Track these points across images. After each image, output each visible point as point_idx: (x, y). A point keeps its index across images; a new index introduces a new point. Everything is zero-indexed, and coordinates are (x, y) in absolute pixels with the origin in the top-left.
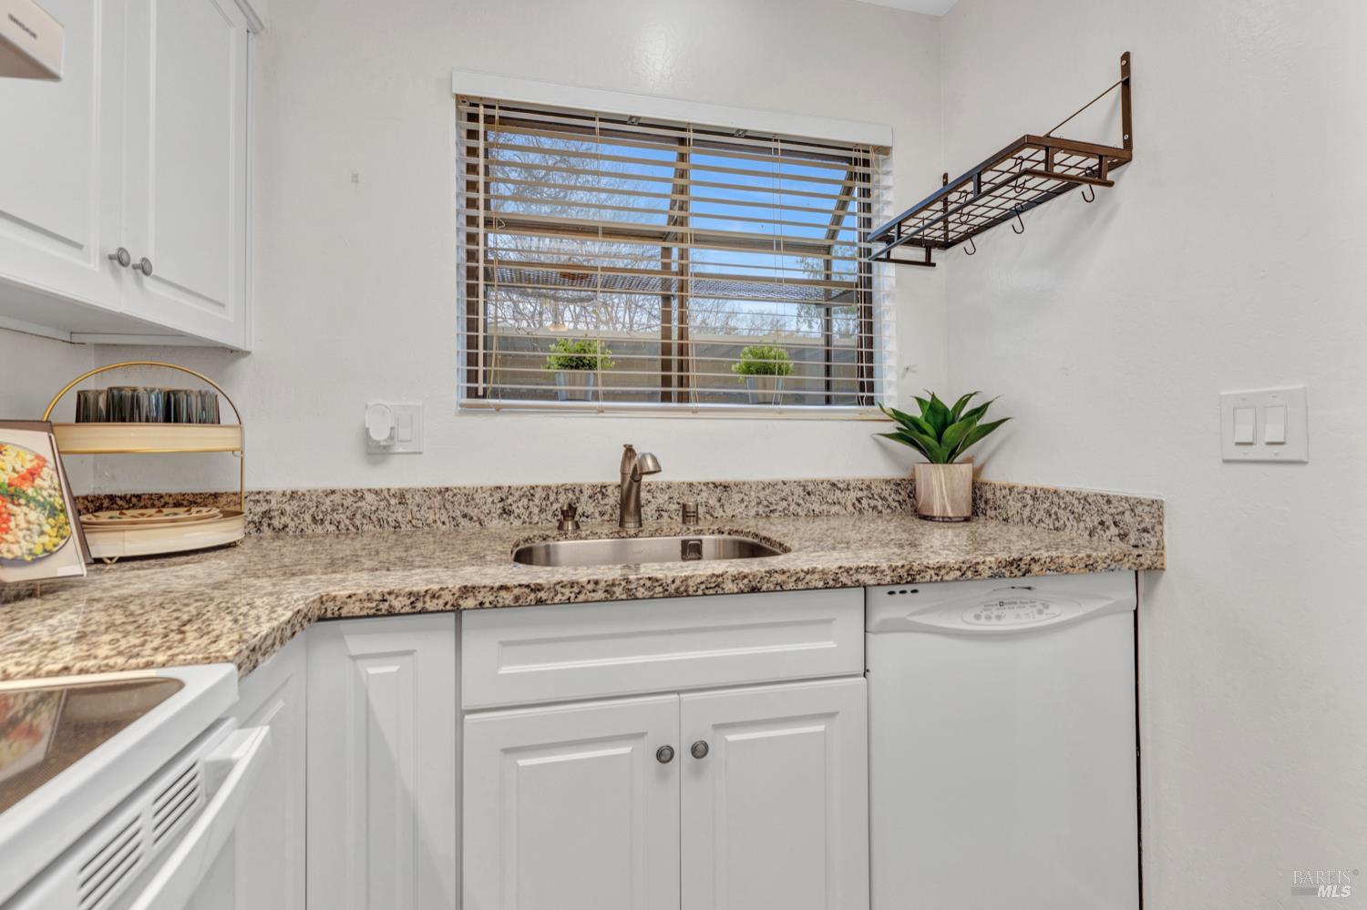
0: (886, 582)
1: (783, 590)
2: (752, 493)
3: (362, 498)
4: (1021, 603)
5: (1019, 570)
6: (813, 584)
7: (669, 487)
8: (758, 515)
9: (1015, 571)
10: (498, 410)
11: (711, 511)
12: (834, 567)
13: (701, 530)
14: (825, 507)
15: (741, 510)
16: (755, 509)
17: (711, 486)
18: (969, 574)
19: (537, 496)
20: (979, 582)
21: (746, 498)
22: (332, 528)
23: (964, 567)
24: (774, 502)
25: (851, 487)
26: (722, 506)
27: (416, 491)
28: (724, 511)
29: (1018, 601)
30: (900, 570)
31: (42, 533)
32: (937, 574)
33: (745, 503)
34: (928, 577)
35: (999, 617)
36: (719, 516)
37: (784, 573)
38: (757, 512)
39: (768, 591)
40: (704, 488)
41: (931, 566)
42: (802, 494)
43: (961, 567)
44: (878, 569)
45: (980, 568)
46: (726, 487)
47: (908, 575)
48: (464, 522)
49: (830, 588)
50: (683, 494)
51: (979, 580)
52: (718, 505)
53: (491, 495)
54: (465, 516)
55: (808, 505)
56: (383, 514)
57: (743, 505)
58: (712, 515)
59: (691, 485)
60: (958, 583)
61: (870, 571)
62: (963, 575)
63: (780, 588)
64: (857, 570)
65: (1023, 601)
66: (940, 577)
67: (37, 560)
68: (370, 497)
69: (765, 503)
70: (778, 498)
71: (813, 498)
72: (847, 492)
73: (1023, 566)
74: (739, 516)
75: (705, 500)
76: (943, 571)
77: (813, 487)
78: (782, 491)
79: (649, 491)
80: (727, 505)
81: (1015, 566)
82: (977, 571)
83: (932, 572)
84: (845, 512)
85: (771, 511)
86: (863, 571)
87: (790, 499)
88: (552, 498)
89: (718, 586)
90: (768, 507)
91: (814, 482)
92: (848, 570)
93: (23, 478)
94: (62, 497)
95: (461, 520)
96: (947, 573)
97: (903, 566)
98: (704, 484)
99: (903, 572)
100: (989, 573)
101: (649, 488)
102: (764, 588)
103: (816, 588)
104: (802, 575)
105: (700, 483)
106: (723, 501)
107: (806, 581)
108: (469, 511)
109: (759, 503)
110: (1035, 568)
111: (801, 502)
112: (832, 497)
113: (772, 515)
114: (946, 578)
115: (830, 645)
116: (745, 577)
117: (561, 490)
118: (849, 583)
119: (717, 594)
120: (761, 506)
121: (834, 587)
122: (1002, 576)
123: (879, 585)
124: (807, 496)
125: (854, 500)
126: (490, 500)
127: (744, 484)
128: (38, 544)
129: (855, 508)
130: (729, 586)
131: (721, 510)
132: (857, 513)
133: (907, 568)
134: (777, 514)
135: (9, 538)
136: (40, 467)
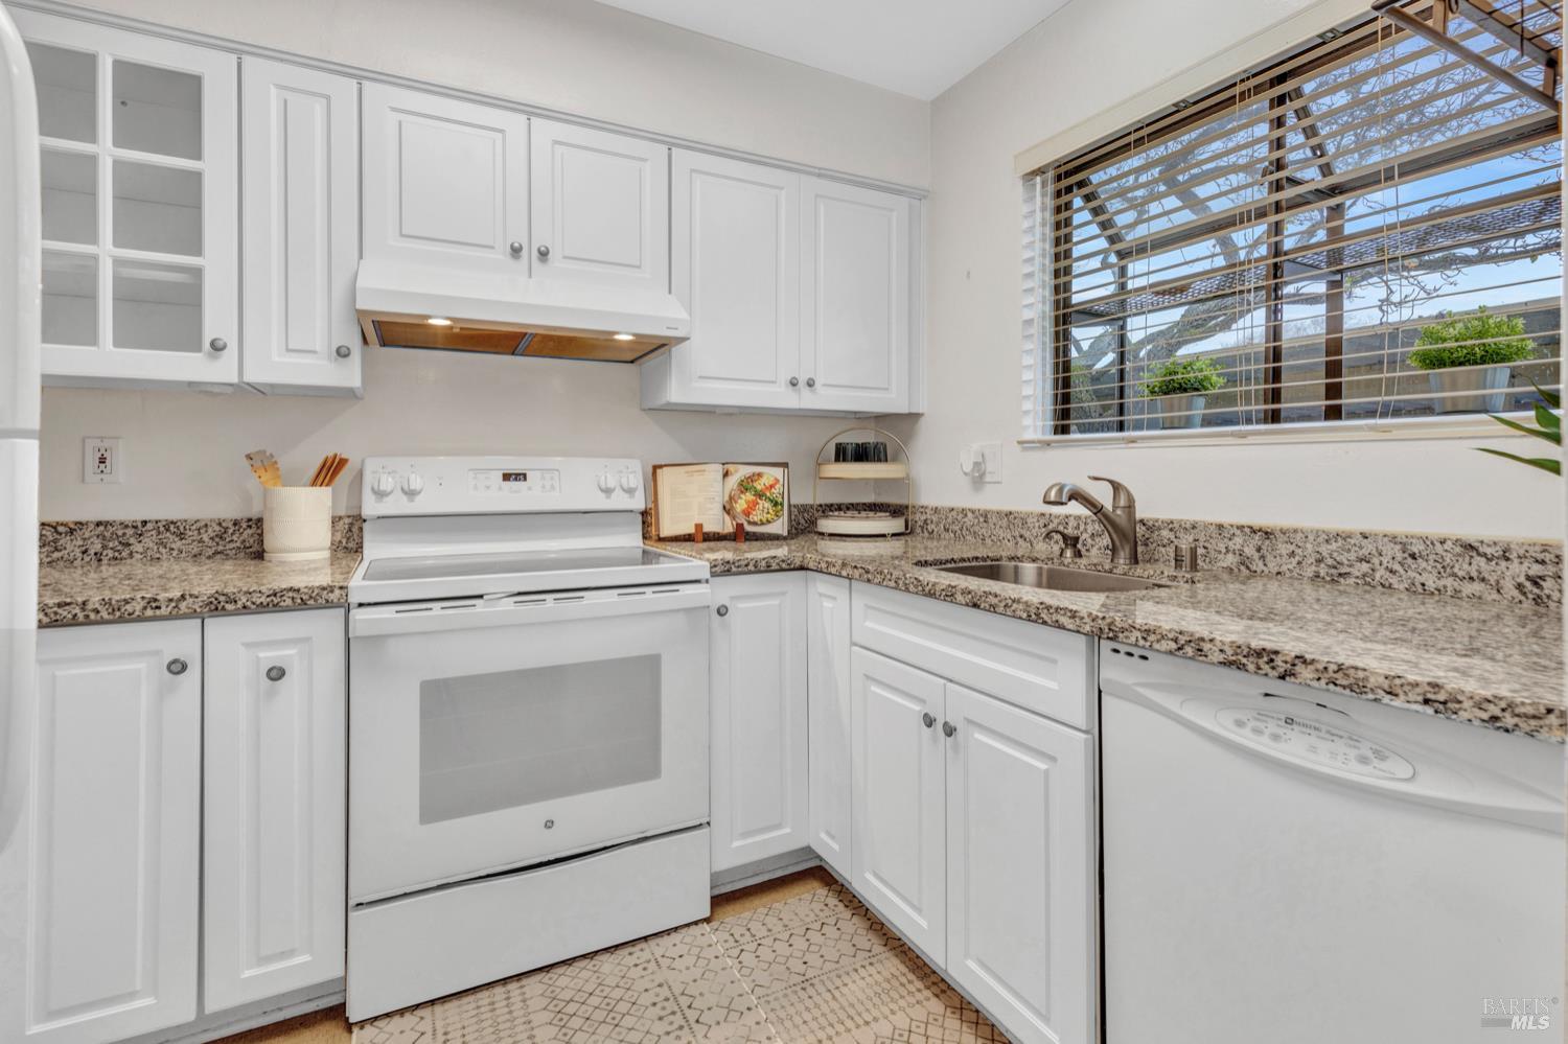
0: (1085, 631)
1: (995, 612)
2: (1309, 546)
3: (966, 515)
4: (1328, 732)
5: (1273, 668)
6: (1018, 613)
7: (1194, 527)
8: (1318, 576)
9: (1266, 668)
10: (1049, 445)
11: (1247, 561)
12: (1035, 600)
13: (1176, 577)
14: (1449, 582)
15: (1291, 567)
16: (1314, 568)
17: (1247, 530)
18: (1189, 650)
19: (1070, 524)
20: (1203, 665)
21: (1299, 551)
22: (952, 535)
23: (1182, 639)
24: (1346, 562)
25: (1513, 556)
26: (1263, 557)
27: (993, 512)
28: (1265, 565)
29: (1324, 728)
30: (1100, 622)
31: (768, 513)
32: (1144, 639)
33: (1297, 558)
34: (1133, 639)
35: (1276, 737)
36: (1259, 571)
37: (996, 596)
38: (1318, 572)
39: (984, 609)
40: (1238, 532)
41: (1138, 626)
42: (1399, 556)
43: (1177, 638)
44: (1077, 614)
45: (1206, 647)
46: (1268, 534)
47: (1110, 629)
48: (1020, 541)
49: (1032, 621)
50: (1211, 537)
51: (1203, 662)
52: (1256, 556)
53: (1038, 521)
54: (1021, 536)
55: (1411, 574)
56: (977, 528)
57: (1294, 561)
58: (1248, 568)
59: (1220, 527)
60: (1171, 658)
61: (1069, 614)
62: (1179, 649)
63: (993, 609)
64: (1057, 609)
65: (1334, 731)
66: (1149, 644)
67: (762, 524)
68: (970, 515)
69: (1330, 562)
70: (1352, 556)
71: (1424, 564)
72: (1503, 564)
73: (1280, 664)
74: (1288, 574)
75: (1238, 547)
76: (1152, 638)
77: (1422, 547)
78: (1361, 547)
79: (1171, 530)
80: (1269, 558)
81: (1265, 659)
82: (1201, 650)
83: (1139, 634)
84: (1495, 596)
85: (1340, 575)
86: (1062, 612)
87: (1376, 561)
88: (1082, 528)
89: (952, 595)
90: (1335, 568)
91: (1424, 540)
92: (1048, 608)
93: (767, 488)
94: (783, 498)
95: (1019, 539)
96: (1158, 641)
97: (1104, 618)
98: (1238, 528)
99: (1103, 625)
100: (1217, 657)
101: (1171, 526)
102: (982, 607)
103: (1020, 618)
104: (1010, 602)
105: (1232, 526)
106: (1264, 551)
107: (1013, 608)
108: (1023, 532)
109: (1319, 561)
110: (1306, 673)
111: (1397, 567)
112: (1466, 566)
113: (1342, 580)
114: (1156, 646)
115: (1053, 685)
116: (969, 593)
117: (1089, 521)
118: (1049, 622)
119: (952, 602)
120: (1322, 565)
121: (1036, 622)
122: (1241, 667)
123: (1078, 632)
124: (1410, 561)
125: (1522, 579)
126: (1037, 525)
127: (1295, 531)
128: (765, 517)
129: (1524, 594)
130: (959, 597)
131: (1261, 563)
132: (1528, 605)
133: (1108, 621)
134: (1351, 581)
135: (754, 513)
136: (776, 484)
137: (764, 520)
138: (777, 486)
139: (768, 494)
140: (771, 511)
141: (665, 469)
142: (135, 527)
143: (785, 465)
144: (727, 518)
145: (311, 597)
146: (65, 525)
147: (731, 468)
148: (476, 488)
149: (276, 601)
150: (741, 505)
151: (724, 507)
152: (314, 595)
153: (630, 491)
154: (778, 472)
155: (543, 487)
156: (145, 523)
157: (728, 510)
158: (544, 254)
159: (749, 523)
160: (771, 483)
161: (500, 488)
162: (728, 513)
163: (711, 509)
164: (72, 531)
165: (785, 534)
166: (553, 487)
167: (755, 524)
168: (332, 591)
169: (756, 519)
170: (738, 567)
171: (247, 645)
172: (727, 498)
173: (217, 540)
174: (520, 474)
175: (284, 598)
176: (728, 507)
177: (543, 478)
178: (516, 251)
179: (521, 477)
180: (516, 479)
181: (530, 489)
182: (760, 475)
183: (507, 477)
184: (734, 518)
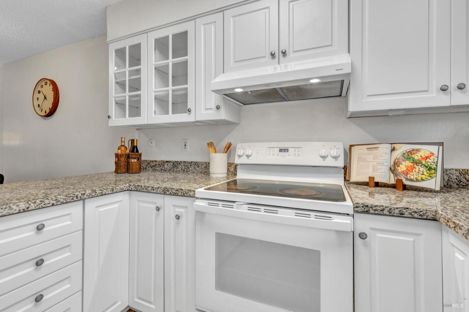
31: (423, 174)
67: (418, 181)
93: (423, 159)
94: (437, 165)
128: (420, 177)
135: (411, 174)
136: (431, 156)
137: (419, 179)
138: (432, 158)
139: (424, 162)
140: (425, 173)
141: (355, 147)
142: (190, 163)
143: (442, 144)
144: (392, 175)
145: (186, 193)
146: (179, 162)
147: (396, 146)
148: (269, 154)
149: (177, 193)
150: (402, 168)
151: (391, 169)
152: (186, 192)
153: (336, 158)
154: (434, 149)
155: (295, 155)
156: (192, 162)
157: (393, 170)
158: (284, 53)
159: (407, 179)
160: (426, 155)
161: (278, 155)
162: (393, 172)
163: (380, 169)
164: (180, 163)
165: (438, 189)
166: (299, 155)
167: (412, 180)
168: (191, 192)
169: (412, 177)
170: (375, 210)
171: (173, 206)
172: (392, 164)
173: (205, 168)
174: (286, 149)
175: (179, 192)
176: (393, 168)
177: (295, 151)
178: (273, 55)
179: (286, 150)
180: (284, 151)
181: (289, 155)
182: (418, 150)
183: (281, 150)
184: (396, 175)
